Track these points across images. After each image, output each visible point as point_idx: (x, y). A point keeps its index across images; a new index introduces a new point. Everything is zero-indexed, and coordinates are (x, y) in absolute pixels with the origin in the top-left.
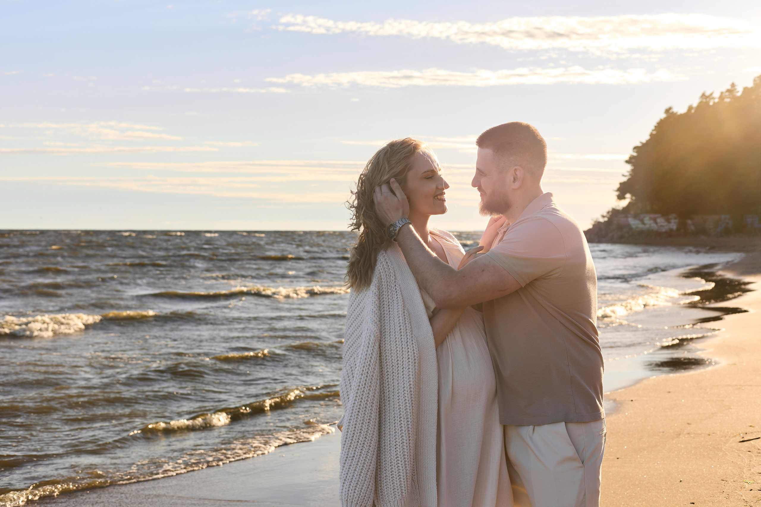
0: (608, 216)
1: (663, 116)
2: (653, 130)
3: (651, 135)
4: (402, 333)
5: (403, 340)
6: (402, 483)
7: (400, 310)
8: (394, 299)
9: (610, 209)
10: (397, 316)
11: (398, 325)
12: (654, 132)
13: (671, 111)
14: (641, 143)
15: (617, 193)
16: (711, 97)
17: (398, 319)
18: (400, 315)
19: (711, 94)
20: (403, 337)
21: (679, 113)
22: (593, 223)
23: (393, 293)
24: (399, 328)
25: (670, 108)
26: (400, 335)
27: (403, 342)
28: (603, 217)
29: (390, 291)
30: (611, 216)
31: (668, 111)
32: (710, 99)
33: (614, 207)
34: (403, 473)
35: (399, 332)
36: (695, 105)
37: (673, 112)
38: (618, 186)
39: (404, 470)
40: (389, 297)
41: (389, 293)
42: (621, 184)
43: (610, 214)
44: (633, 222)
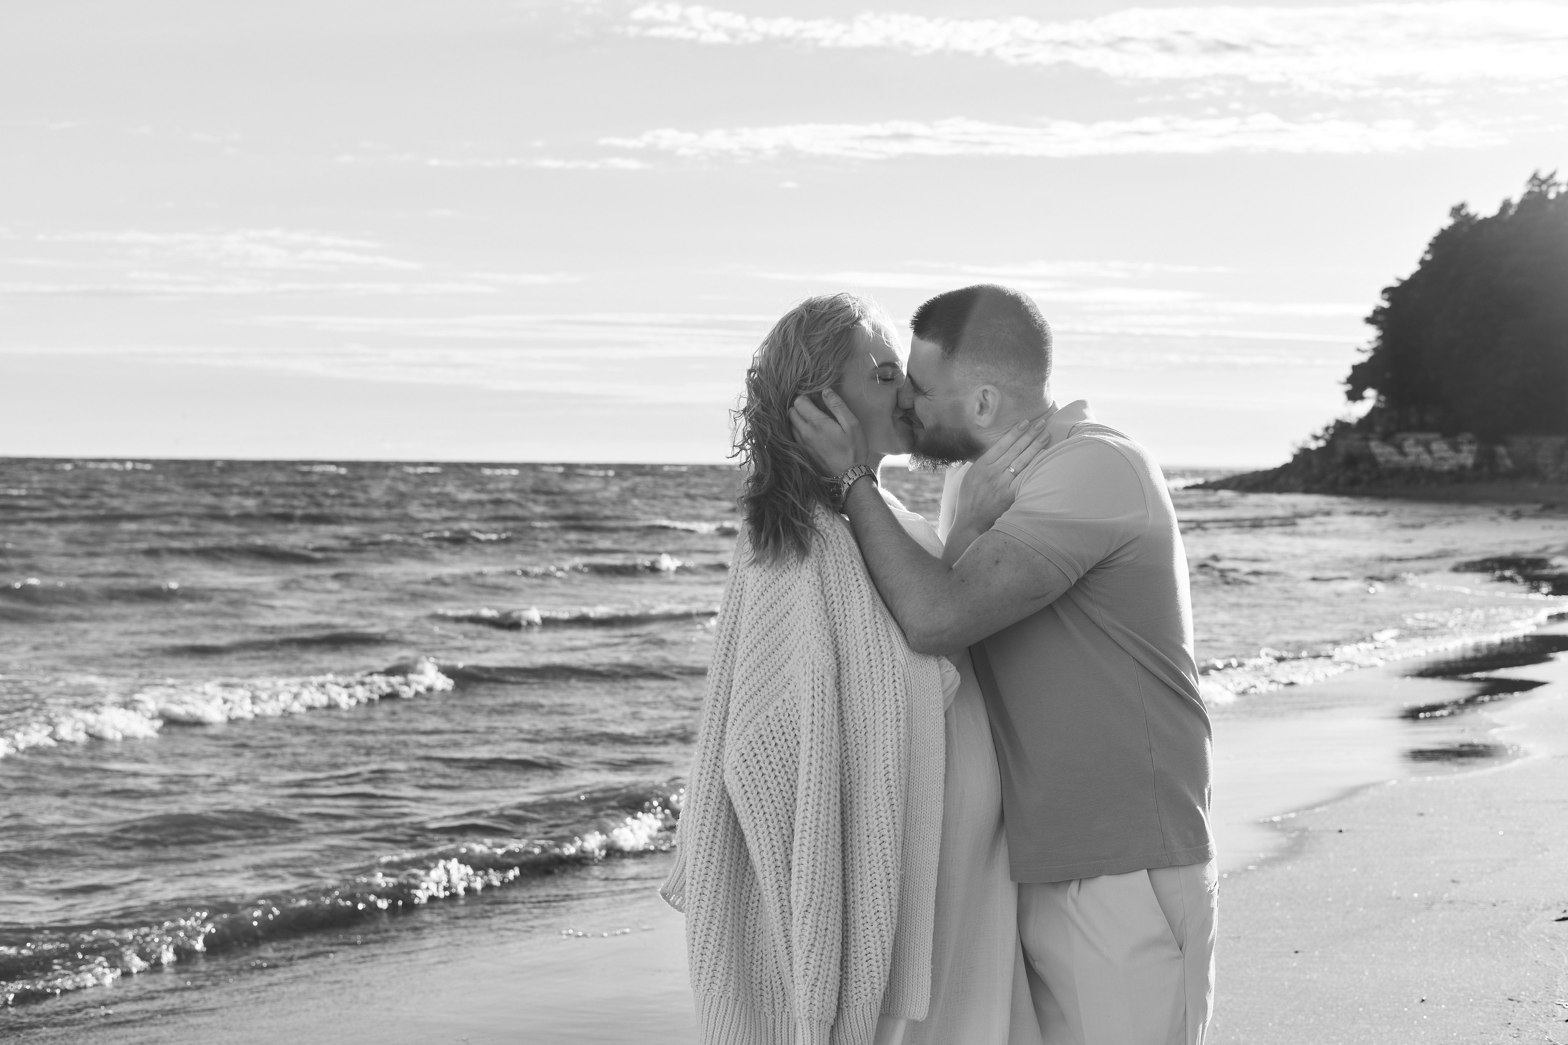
0: (1327, 437)
1: (1447, 222)
2: (1427, 252)
3: (1422, 262)
4: (873, 661)
5: (874, 675)
6: (874, 968)
7: (866, 611)
8: (851, 588)
9: (1332, 423)
10: (862, 627)
11: (865, 647)
12: (1429, 257)
13: (1463, 212)
14: (1398, 279)
15: (1349, 387)
16: (1551, 182)
17: (863, 633)
18: (867, 623)
19: (1552, 176)
20: (874, 669)
21: (1480, 217)
22: (1295, 451)
23: (849, 576)
24: (866, 653)
25: (1462, 206)
26: (868, 667)
27: (874, 681)
28: (1316, 438)
29: (842, 573)
30: (1333, 435)
31: (1456, 211)
32: (1549, 186)
33: (1340, 418)
34: (876, 949)
35: (867, 661)
36: (1516, 200)
37: (1467, 215)
38: (1348, 372)
39: (879, 943)
40: (842, 584)
41: (841, 577)
42: (1355, 368)
43: (1331, 431)
44: (1381, 451)
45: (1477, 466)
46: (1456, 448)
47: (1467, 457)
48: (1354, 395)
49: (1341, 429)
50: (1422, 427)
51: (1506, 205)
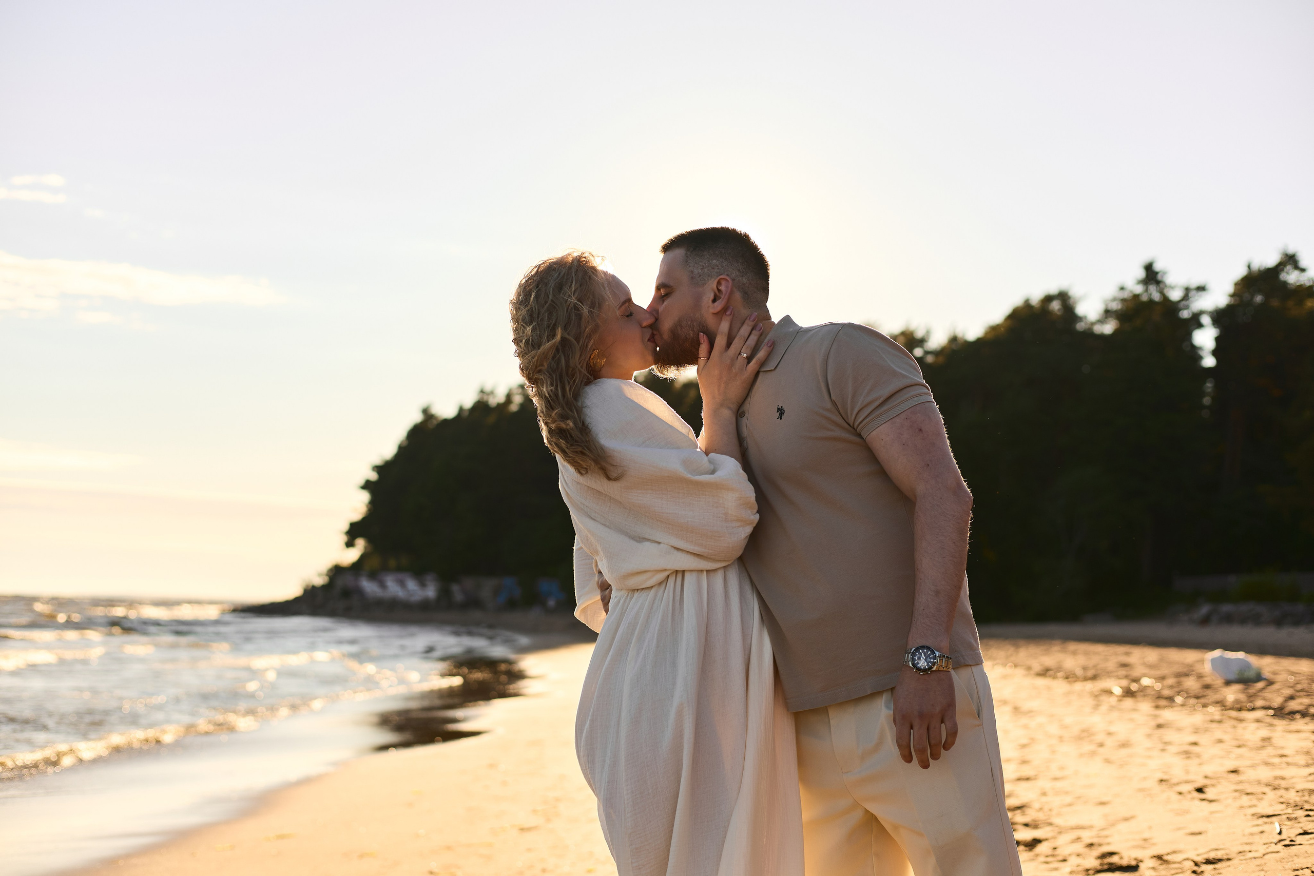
2: (404, 440)
9: (333, 565)
13: (430, 413)
14: (383, 459)
16: (492, 394)
19: (492, 390)
21: (444, 417)
25: (429, 408)
30: (332, 576)
31: (425, 411)
32: (491, 397)
33: (339, 561)
36: (469, 406)
37: (433, 415)
38: (347, 527)
42: (352, 524)
43: (331, 572)
44: (369, 587)
45: (439, 599)
46: (423, 585)
47: (431, 592)
48: (350, 544)
49: (337, 571)
50: (399, 569)
51: (461, 410)
